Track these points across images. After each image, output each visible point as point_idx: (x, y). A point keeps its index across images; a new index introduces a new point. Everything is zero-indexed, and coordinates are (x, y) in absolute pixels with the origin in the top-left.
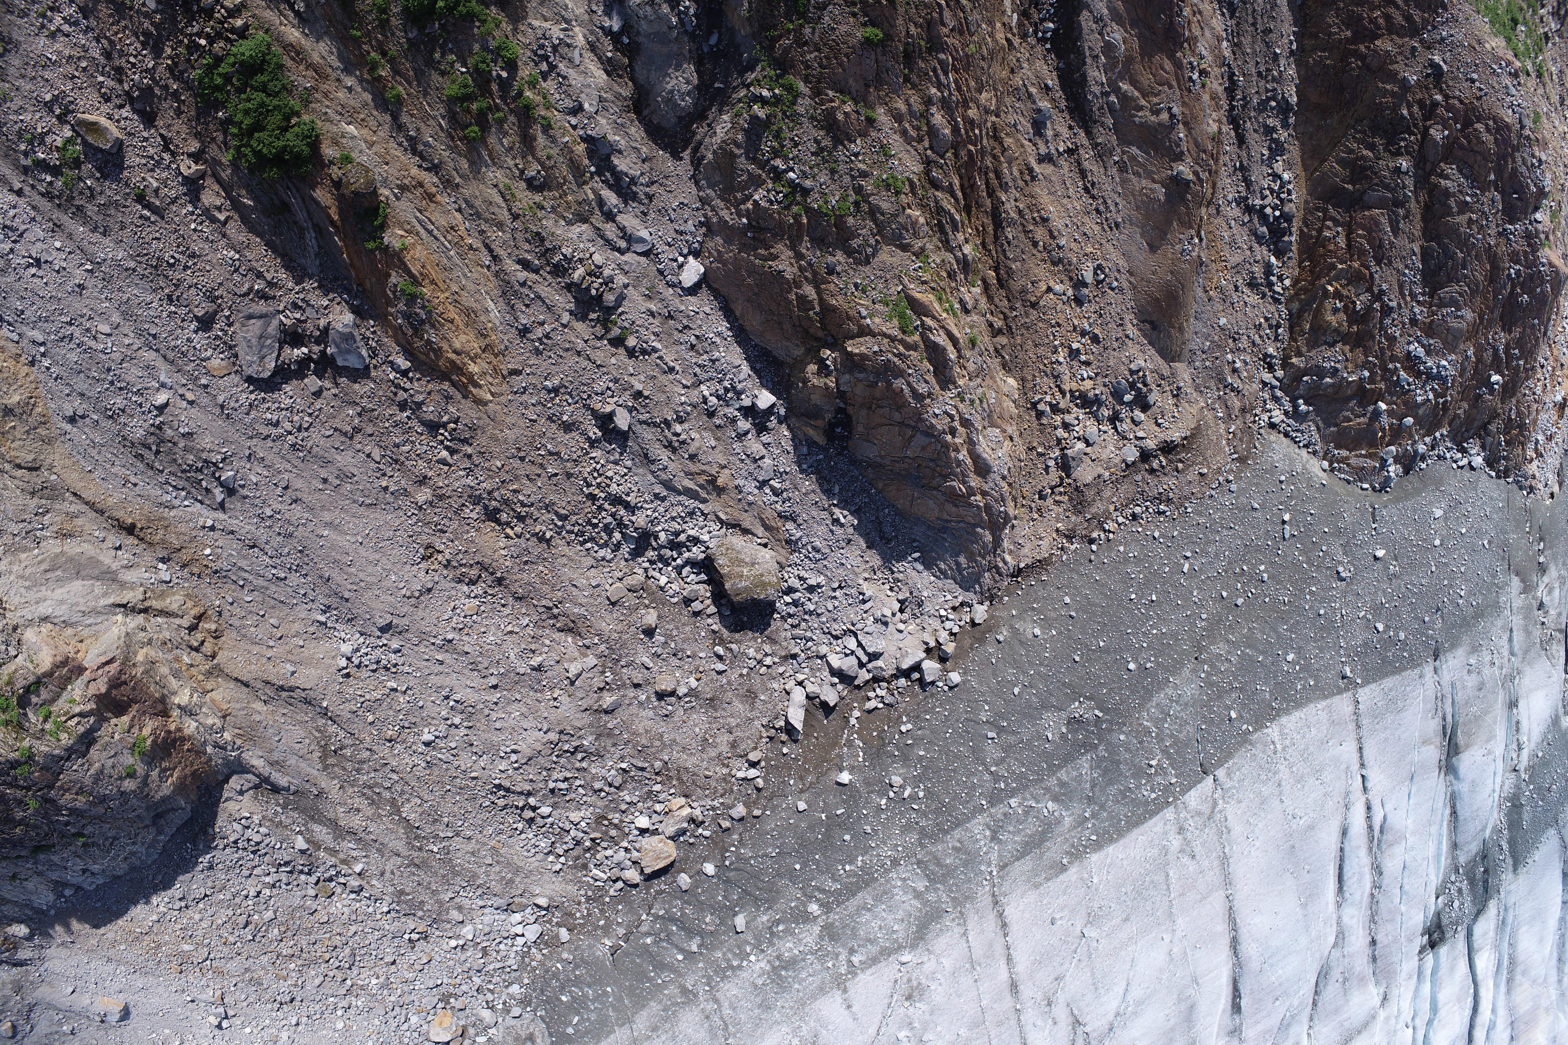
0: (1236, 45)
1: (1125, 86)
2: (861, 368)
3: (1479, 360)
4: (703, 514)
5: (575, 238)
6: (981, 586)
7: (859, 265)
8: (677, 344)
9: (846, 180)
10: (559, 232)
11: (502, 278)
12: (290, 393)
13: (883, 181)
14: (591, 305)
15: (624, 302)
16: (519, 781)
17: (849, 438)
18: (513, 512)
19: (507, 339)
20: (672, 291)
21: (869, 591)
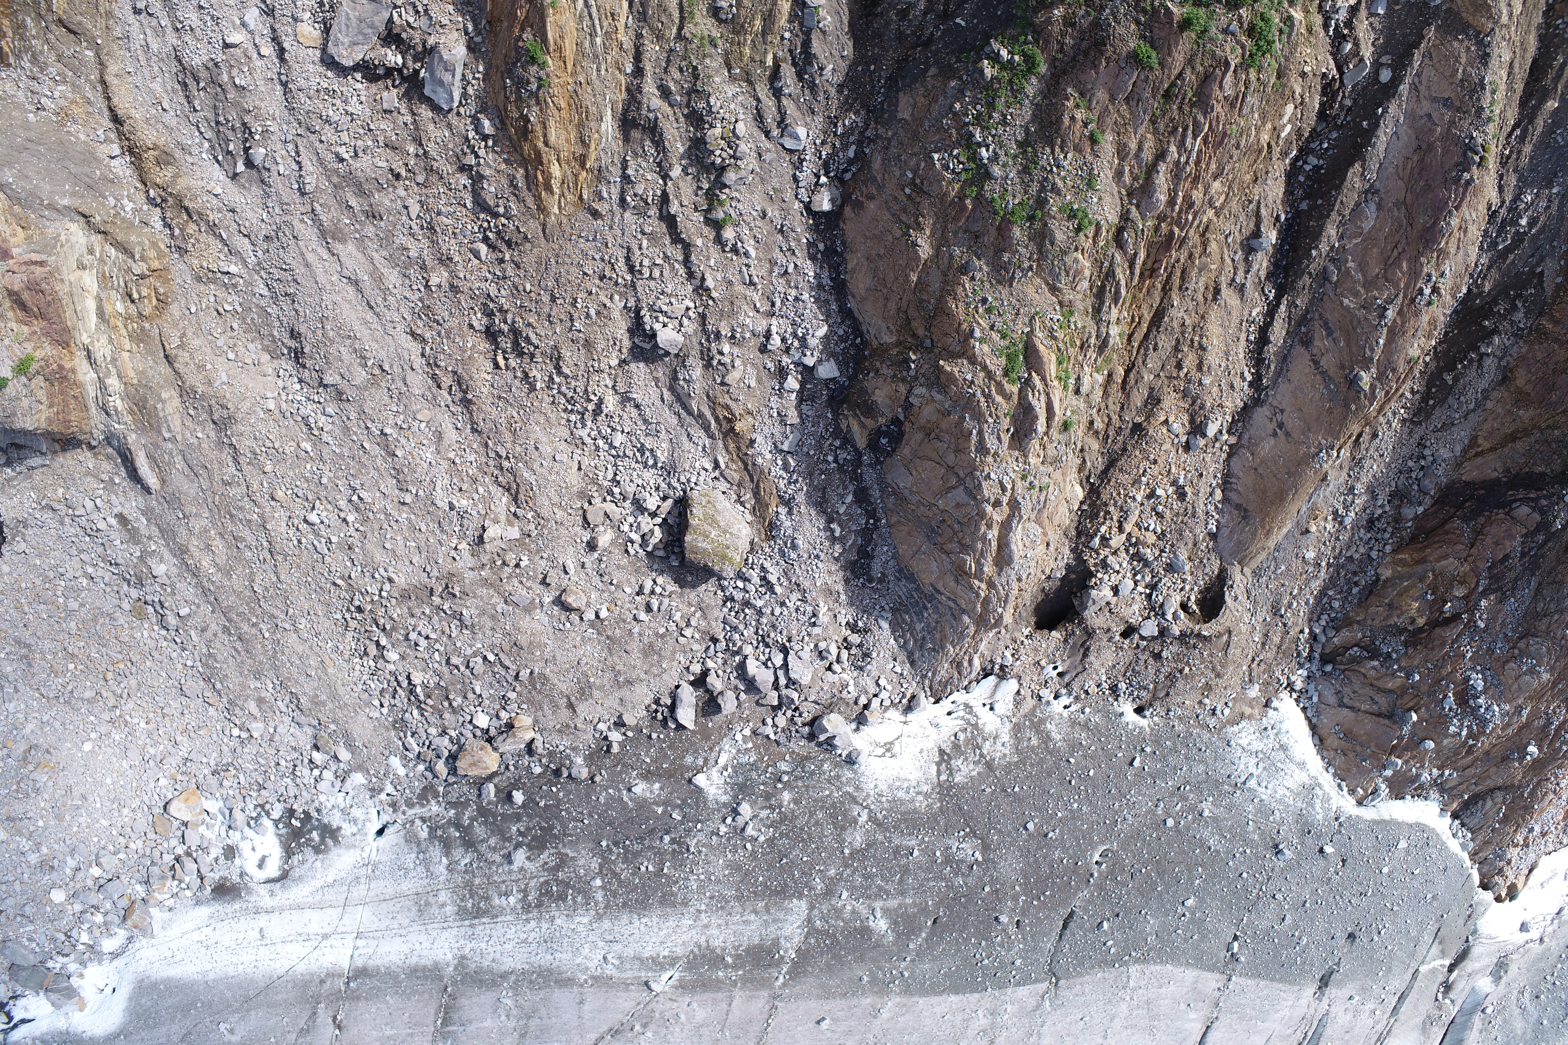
2: (943, 389)
3: (1529, 722)
5: (730, 94)
6: (934, 674)
7: (999, 282)
8: (773, 263)
9: (1035, 188)
10: (717, 79)
11: (634, 94)
12: (363, 99)
13: (1071, 210)
14: (708, 173)
15: (743, 188)
16: (381, 612)
17: (889, 455)
18: (516, 344)
19: (605, 160)
20: (797, 205)
21: (824, 617)
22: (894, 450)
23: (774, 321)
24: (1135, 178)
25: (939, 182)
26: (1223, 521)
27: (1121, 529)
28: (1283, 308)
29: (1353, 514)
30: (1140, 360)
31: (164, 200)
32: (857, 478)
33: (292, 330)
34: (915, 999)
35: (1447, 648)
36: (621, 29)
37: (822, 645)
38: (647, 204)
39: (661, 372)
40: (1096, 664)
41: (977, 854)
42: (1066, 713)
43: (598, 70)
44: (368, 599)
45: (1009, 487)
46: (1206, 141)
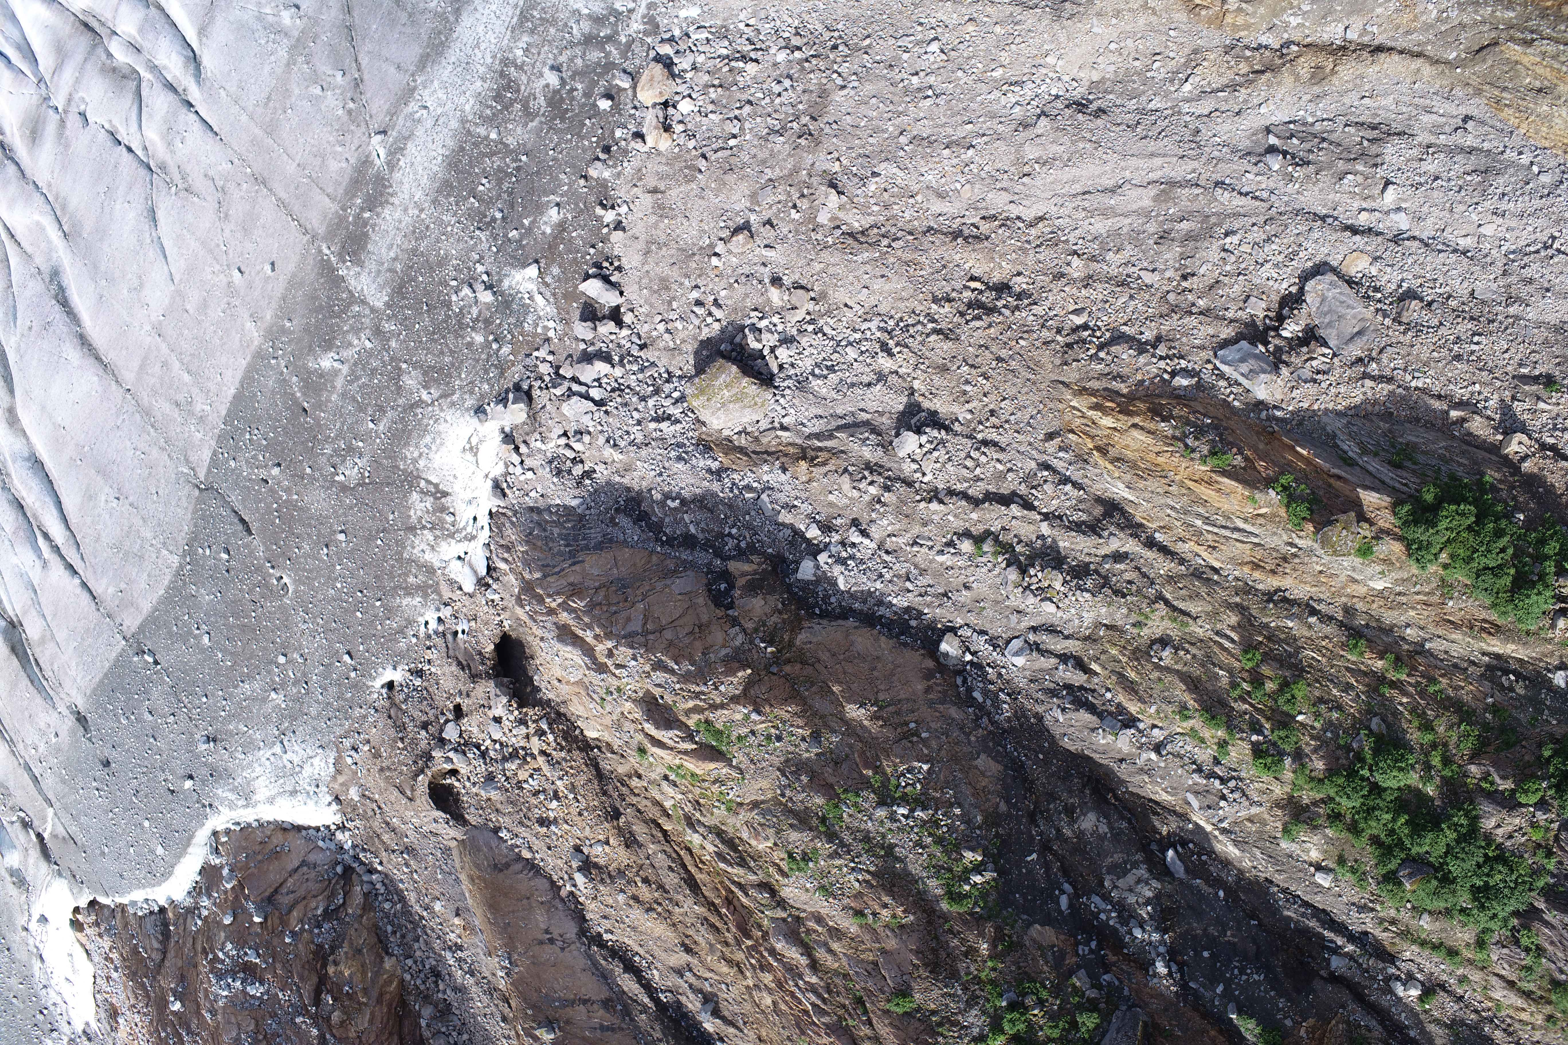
2: (726, 661)
3: (200, 1016)
5: (1085, 614)
6: (512, 523)
7: (787, 761)
8: (923, 572)
9: (847, 838)
10: (1104, 610)
11: (1134, 528)
12: (1271, 283)
13: (811, 859)
14: (1028, 557)
15: (998, 580)
16: (822, 65)
17: (709, 585)
18: (980, 305)
19: (1091, 471)
20: (960, 621)
21: (609, 453)
22: (710, 591)
23: (873, 545)
24: (808, 932)
25: (902, 757)
26: (504, 846)
27: (543, 753)
28: (646, 1000)
29: (451, 962)
30: (668, 849)
31: (1283, 55)
32: (707, 545)
33: (1104, 112)
34: (249, 358)
35: (297, 980)
36: (1197, 549)
37: (586, 438)
38: (1033, 487)
39: (886, 422)
40: (447, 669)
41: (342, 478)
42: (422, 620)
43: (1172, 508)
44: (839, 60)
45: (617, 672)
46: (806, 1012)
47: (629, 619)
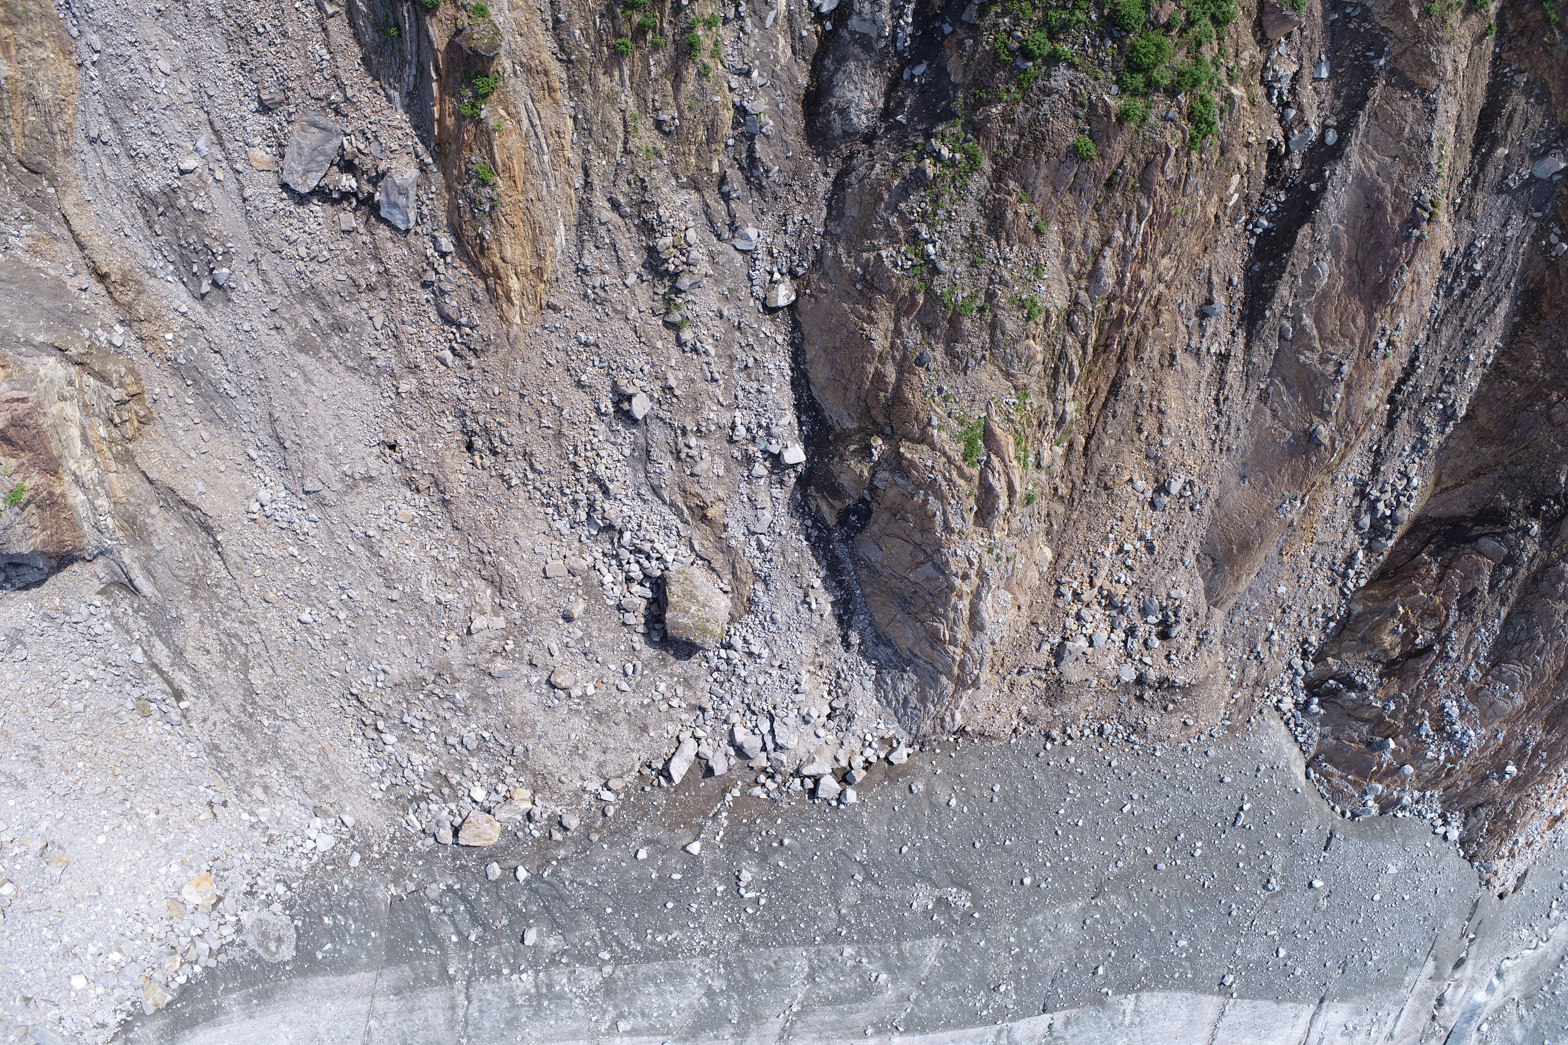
0: (1435, 331)
1: (1307, 321)
2: (906, 475)
3: (1506, 744)
4: (679, 535)
5: (679, 203)
7: (954, 371)
9: (983, 281)
10: (665, 190)
11: (585, 208)
12: (321, 220)
13: (1020, 300)
14: (663, 279)
15: (697, 291)
16: (379, 701)
17: (860, 531)
18: (489, 444)
19: (562, 272)
20: (752, 303)
21: (807, 684)
22: (863, 527)
23: (738, 413)
24: (1083, 264)
25: (889, 278)
27: (1092, 584)
32: (829, 553)
35: (1421, 679)
36: (568, 146)
37: (807, 710)
43: (548, 187)
44: (366, 690)
45: (975, 561)
46: (1151, 224)
47: (928, 579)
